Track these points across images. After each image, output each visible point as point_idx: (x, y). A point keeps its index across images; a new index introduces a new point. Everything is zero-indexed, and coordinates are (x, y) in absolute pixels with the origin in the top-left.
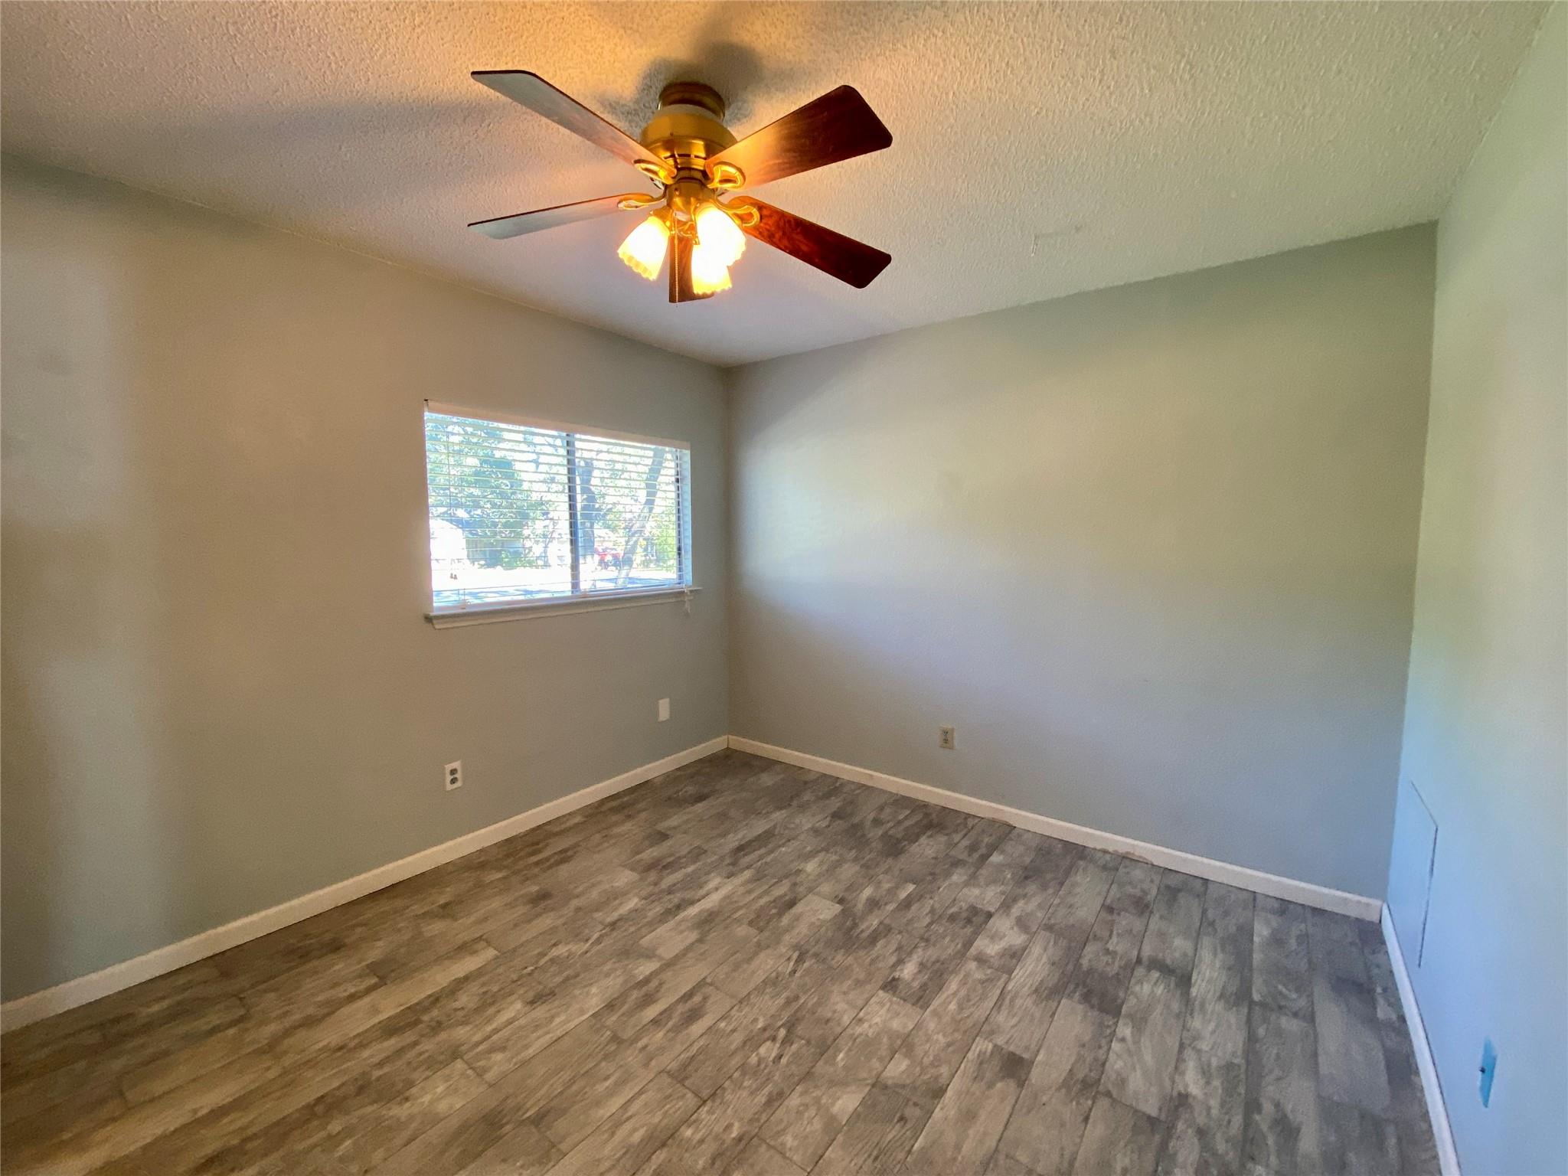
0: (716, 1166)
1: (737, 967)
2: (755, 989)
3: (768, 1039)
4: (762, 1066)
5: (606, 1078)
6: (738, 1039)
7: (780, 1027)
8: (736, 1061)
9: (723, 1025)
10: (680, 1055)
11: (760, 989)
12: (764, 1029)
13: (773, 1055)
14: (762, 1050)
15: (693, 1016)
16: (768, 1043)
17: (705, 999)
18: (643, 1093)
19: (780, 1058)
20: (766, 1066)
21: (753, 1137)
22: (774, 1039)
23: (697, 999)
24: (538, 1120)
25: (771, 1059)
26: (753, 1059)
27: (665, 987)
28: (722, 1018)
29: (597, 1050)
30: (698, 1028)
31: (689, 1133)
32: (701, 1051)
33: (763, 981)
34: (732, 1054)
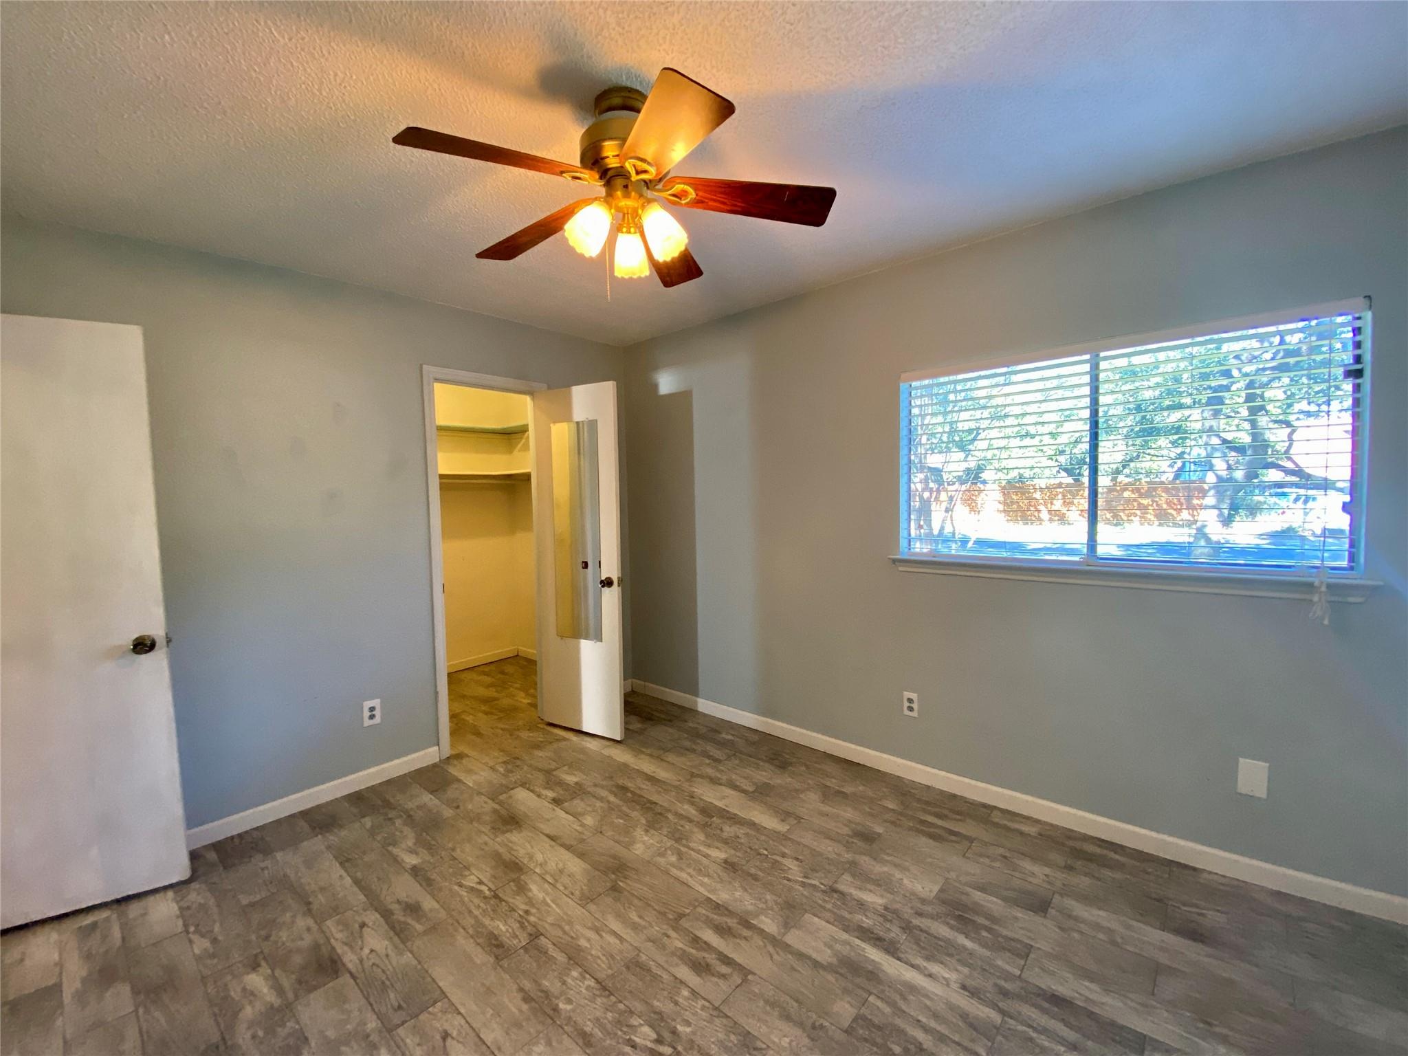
0: (540, 994)
1: (773, 1004)
2: (736, 1023)
3: (658, 1034)
4: (625, 1029)
5: (640, 917)
6: (664, 1006)
7: (675, 1048)
8: (638, 1006)
9: (686, 993)
10: (653, 961)
11: (735, 1027)
12: (674, 1032)
13: (638, 1040)
14: (646, 1029)
15: (700, 968)
16: (654, 1036)
17: (723, 976)
18: (620, 940)
19: (632, 1047)
20: (625, 1033)
21: (553, 1020)
22: (659, 1041)
23: (724, 969)
24: (615, 889)
25: (633, 1038)
26: (635, 1021)
27: (743, 943)
28: (693, 992)
29: (670, 907)
30: (684, 972)
31: (575, 974)
32: (656, 977)
33: (749, 1033)
34: (646, 1002)
